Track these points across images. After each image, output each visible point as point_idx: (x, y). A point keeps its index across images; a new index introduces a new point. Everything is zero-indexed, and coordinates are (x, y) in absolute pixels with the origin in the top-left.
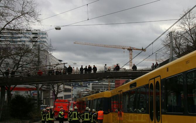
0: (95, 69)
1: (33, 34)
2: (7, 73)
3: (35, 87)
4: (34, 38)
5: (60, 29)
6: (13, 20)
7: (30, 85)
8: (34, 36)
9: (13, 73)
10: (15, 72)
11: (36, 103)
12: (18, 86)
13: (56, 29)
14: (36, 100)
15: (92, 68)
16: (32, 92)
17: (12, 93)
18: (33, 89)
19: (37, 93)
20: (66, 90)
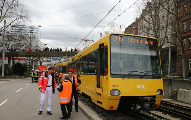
0: (61, 50)
1: (31, 28)
2: (11, 50)
3: (29, 59)
4: (31, 30)
5: (41, 27)
6: (15, 20)
7: (26, 57)
8: (31, 29)
9: (15, 50)
10: (17, 49)
11: (28, 67)
12: (18, 57)
13: (39, 26)
14: (28, 65)
15: (59, 49)
16: (26, 61)
17: (15, 61)
18: (27, 60)
19: (29, 62)
20: (48, 61)
